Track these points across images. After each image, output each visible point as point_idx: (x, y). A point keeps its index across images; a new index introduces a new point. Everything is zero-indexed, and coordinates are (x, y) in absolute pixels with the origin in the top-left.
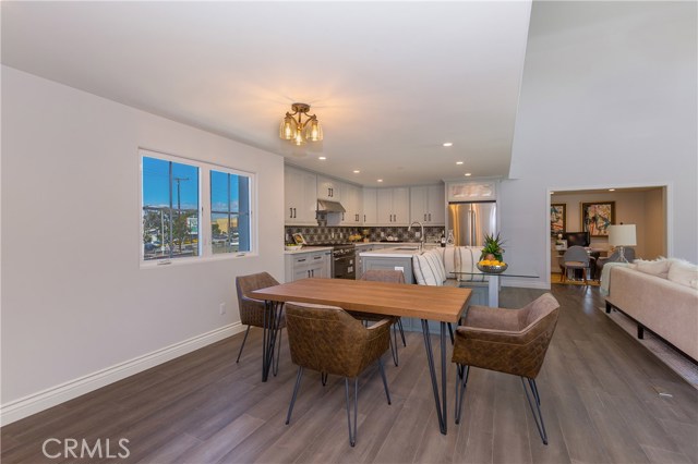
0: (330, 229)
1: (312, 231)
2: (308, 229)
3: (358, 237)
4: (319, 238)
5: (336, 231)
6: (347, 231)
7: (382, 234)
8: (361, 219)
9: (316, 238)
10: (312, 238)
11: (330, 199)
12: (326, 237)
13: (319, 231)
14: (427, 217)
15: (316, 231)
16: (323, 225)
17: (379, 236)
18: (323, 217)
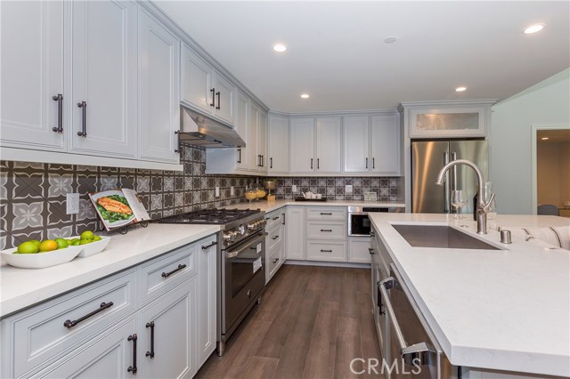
0: (212, 179)
1: (169, 184)
2: (157, 178)
3: (261, 193)
4: (188, 198)
5: (223, 184)
6: (242, 183)
7: (295, 189)
8: (267, 163)
9: (179, 199)
10: (168, 200)
11: (213, 113)
12: (204, 196)
13: (188, 184)
14: (370, 162)
15: (179, 183)
16: (197, 170)
17: (289, 190)
18: (197, 156)
